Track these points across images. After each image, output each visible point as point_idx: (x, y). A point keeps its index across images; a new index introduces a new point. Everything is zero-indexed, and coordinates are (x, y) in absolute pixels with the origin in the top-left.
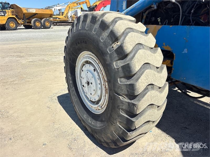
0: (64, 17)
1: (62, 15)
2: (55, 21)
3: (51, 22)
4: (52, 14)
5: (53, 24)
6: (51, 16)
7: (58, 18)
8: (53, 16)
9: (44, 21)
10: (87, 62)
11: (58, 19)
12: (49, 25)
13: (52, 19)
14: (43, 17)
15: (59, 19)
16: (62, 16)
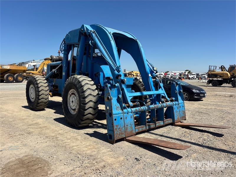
0: (38, 72)
1: (36, 70)
2: (29, 76)
3: (24, 77)
4: (25, 70)
5: (26, 79)
6: (24, 71)
8: (27, 72)
9: (17, 76)
10: (32, 88)
11: (31, 74)
12: (21, 79)
13: (25, 74)
14: (15, 72)
15: (33, 74)
16: (35, 72)
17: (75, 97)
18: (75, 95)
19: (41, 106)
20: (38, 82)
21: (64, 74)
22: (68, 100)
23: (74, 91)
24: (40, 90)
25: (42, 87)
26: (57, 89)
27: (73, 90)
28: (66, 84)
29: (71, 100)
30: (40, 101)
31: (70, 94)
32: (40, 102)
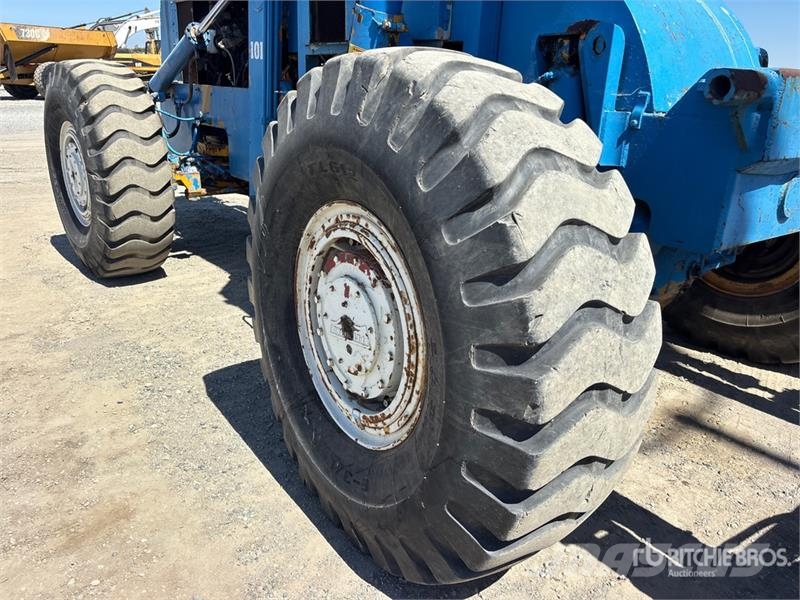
1: (157, 51)
4: (111, 49)
6: (108, 53)
7: (138, 61)
11: (140, 64)
15: (144, 64)
17: (379, 294)
18: (381, 275)
19: (131, 256)
20: (96, 105)
21: (257, 50)
22: (303, 296)
23: (366, 231)
24: (111, 163)
25: (122, 140)
26: (223, 153)
27: (357, 210)
28: (282, 139)
29: (332, 305)
30: (118, 232)
31: (322, 243)
32: (118, 238)
